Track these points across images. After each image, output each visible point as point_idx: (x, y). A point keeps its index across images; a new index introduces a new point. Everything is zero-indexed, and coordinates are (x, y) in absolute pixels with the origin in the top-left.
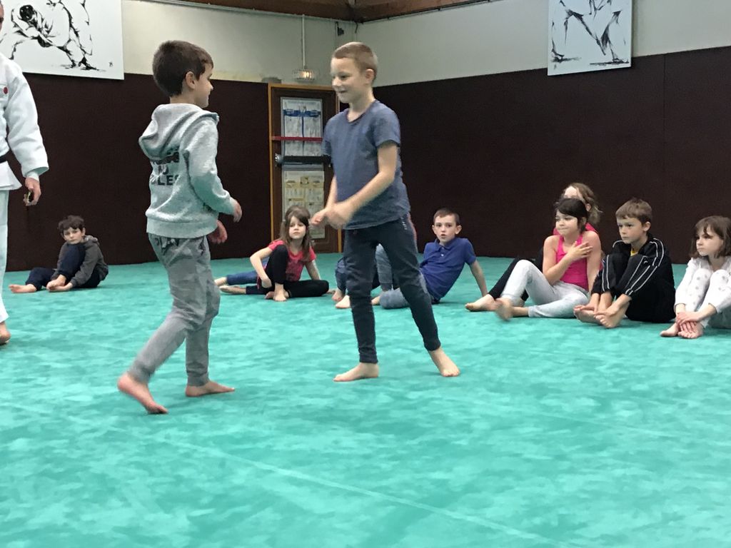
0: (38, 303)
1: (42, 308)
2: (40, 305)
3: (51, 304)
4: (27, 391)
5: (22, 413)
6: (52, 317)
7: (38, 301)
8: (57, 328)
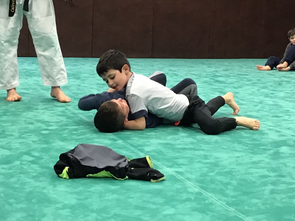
0: (273, 76)
1: (277, 79)
2: (275, 77)
3: (281, 77)
4: (280, 122)
5: (281, 133)
6: (284, 84)
7: (273, 75)
8: (288, 90)
